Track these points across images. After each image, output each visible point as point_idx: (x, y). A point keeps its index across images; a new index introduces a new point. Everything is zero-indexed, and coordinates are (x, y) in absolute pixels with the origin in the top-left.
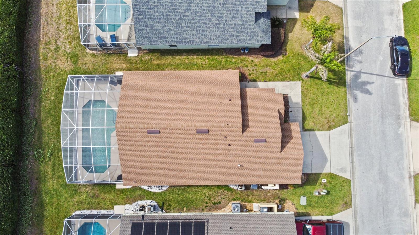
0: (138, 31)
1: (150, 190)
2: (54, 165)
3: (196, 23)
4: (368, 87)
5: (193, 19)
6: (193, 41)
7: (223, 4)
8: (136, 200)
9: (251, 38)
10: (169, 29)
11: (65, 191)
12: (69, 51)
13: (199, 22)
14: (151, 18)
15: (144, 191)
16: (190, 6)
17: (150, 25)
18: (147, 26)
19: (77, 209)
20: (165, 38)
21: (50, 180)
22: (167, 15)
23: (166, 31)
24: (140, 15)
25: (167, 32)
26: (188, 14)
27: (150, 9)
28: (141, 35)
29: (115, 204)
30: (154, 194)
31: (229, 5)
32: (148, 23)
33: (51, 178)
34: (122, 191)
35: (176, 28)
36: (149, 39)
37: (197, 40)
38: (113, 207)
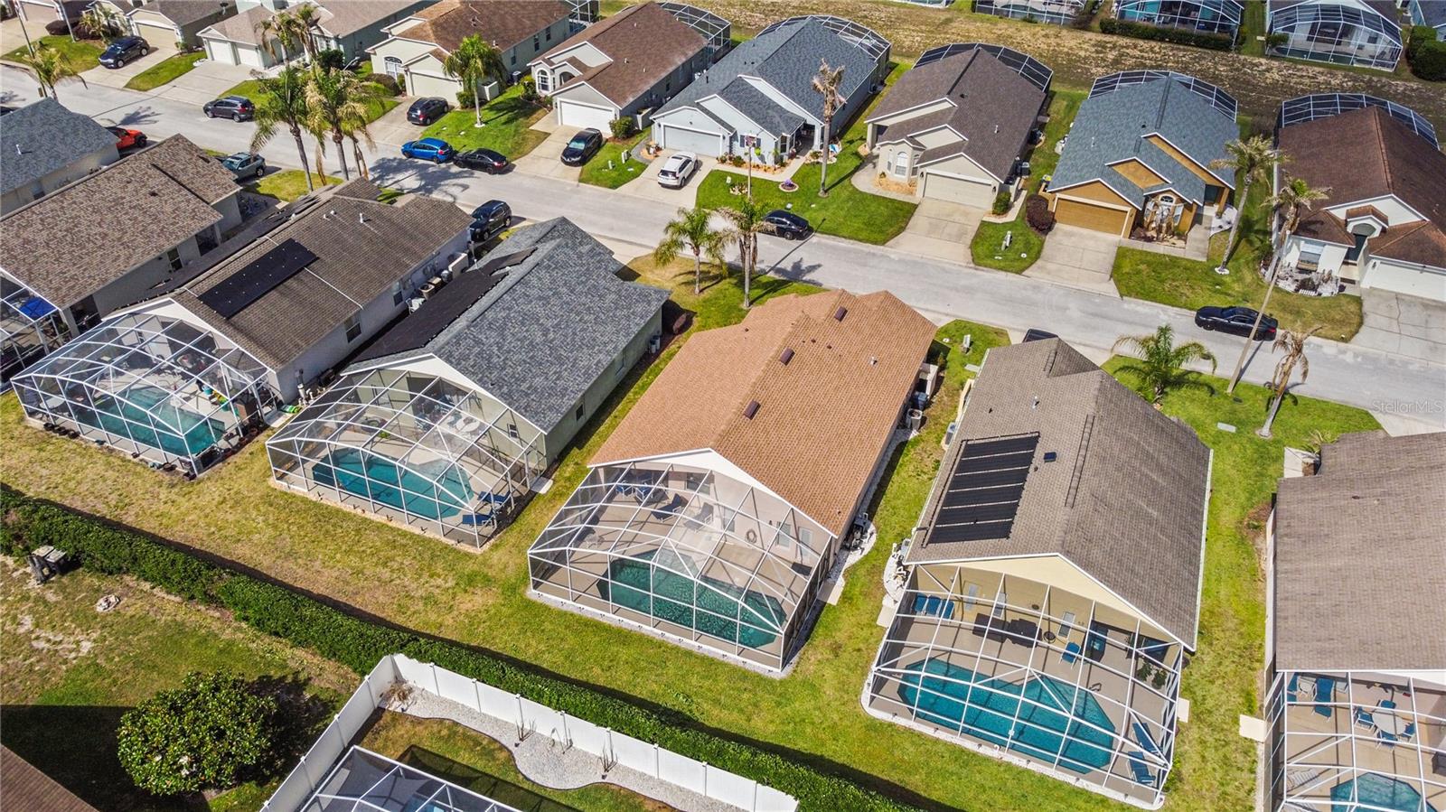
0: (526, 411)
1: (865, 552)
2: (716, 702)
3: (573, 339)
4: (804, 266)
5: (566, 336)
6: (599, 362)
7: (572, 292)
8: (878, 582)
9: (649, 303)
10: (555, 373)
11: (797, 704)
12: (451, 583)
13: (575, 334)
14: (517, 379)
15: (862, 562)
16: (542, 324)
17: (528, 388)
18: (527, 395)
19: (854, 698)
20: (566, 389)
21: (752, 722)
22: (531, 358)
23: (556, 379)
24: (501, 388)
25: (558, 379)
26: (551, 336)
27: (504, 369)
28: (536, 413)
29: (875, 620)
30: (878, 550)
31: (579, 288)
32: (522, 388)
33: (749, 720)
34: (845, 597)
35: (563, 364)
36: (550, 409)
37: (601, 356)
38: (877, 626)
